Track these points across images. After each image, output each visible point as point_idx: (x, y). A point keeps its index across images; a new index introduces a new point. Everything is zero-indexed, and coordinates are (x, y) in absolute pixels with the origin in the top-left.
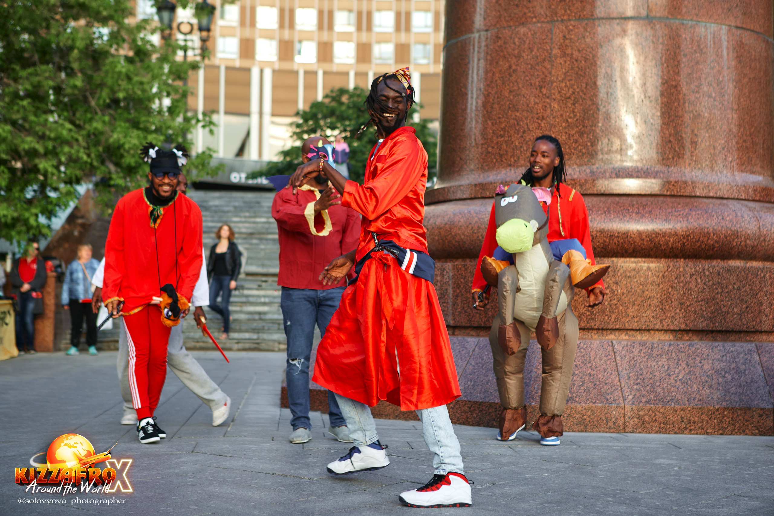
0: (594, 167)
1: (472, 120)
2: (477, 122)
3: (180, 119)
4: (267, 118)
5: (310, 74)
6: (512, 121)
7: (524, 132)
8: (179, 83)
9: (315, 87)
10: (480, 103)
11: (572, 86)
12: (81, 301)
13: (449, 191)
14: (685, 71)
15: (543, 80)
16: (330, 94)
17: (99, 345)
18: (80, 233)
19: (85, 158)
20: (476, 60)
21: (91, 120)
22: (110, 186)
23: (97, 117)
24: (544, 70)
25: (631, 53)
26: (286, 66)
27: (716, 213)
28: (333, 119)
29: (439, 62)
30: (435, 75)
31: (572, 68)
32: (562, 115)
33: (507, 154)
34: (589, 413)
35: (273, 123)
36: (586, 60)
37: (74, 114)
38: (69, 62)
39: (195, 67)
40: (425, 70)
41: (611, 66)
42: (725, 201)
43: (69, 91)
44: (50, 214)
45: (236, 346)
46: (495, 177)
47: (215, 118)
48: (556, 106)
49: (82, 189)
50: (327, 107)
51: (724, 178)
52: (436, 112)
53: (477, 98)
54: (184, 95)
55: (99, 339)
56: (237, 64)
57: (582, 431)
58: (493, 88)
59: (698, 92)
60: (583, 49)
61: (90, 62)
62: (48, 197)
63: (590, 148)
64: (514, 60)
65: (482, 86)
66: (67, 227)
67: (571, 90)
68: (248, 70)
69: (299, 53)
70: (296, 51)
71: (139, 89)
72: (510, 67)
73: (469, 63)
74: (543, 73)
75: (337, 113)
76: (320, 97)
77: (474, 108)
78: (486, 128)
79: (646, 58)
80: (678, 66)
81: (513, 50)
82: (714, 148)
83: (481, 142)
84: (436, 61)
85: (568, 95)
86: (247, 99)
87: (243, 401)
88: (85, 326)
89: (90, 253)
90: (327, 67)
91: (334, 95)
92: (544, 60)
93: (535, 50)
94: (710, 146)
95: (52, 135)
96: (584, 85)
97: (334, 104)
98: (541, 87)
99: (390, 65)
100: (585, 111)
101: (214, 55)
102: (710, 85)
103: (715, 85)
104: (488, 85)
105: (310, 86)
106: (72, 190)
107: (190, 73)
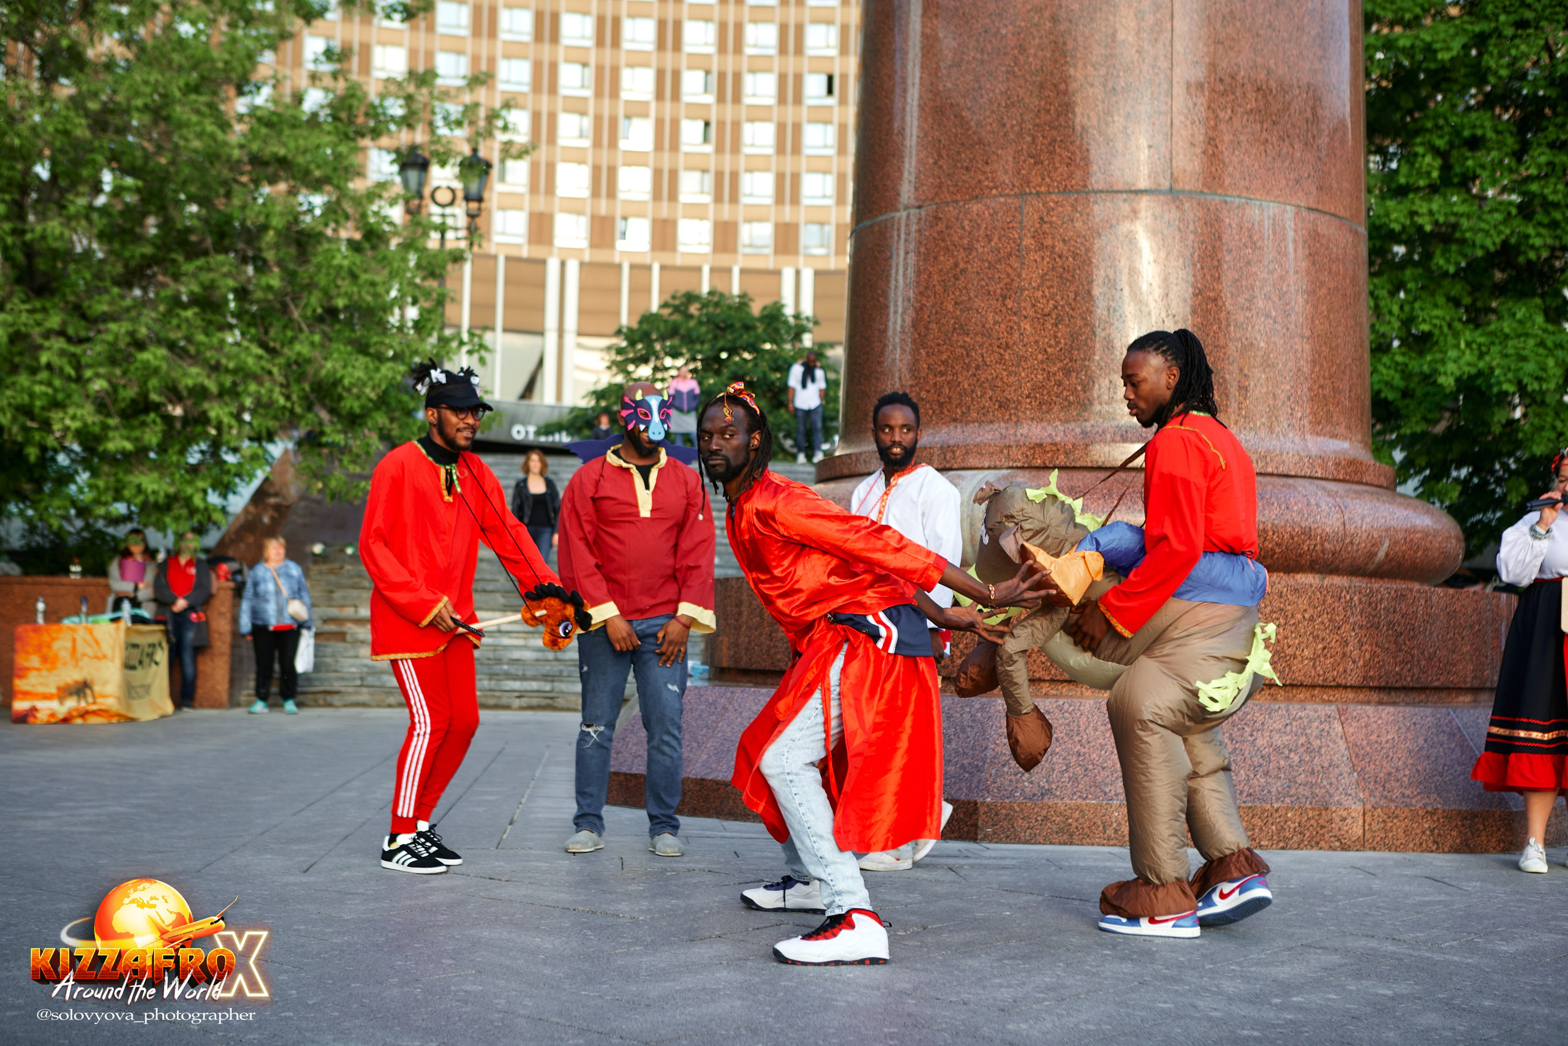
0: (1088, 424)
1: (895, 348)
2: (903, 350)
3: (433, 339)
4: (570, 338)
5: (640, 269)
6: (959, 351)
7: (978, 368)
8: (432, 284)
9: (648, 290)
10: (908, 320)
11: (1053, 297)
12: (271, 628)
13: (857, 460)
14: (1229, 276)
15: (1008, 287)
16: (671, 302)
17: (301, 698)
18: (273, 519)
19: (282, 401)
20: (902, 253)
21: (292, 341)
22: (321, 445)
23: (302, 337)
24: (1009, 270)
25: (1145, 244)
26: (602, 256)
27: (1278, 499)
28: (676, 342)
29: (844, 253)
30: (837, 273)
31: (1053, 269)
32: (1037, 342)
33: (950, 402)
34: (1077, 815)
35: (580, 346)
36: (1075, 256)
37: (266, 332)
38: (260, 250)
39: (457, 258)
40: (822, 265)
41: (1113, 266)
42: (1291, 481)
43: (259, 295)
44: (225, 489)
45: (517, 703)
46: (931, 438)
47: (488, 337)
48: (1028, 327)
49: (276, 449)
50: (666, 321)
51: (1289, 444)
52: (840, 332)
53: (904, 313)
54: (440, 302)
55: (299, 689)
56: (525, 253)
57: (1065, 844)
58: (928, 297)
59: (1249, 309)
60: (1071, 238)
61: (293, 251)
62: (225, 462)
63: (1081, 394)
64: (962, 254)
65: (911, 295)
66: (252, 509)
67: (1052, 302)
68: (543, 262)
69: (624, 234)
70: (618, 234)
71: (368, 293)
72: (956, 265)
73: (890, 257)
74: (1008, 275)
75: (682, 331)
76: (655, 308)
77: (898, 329)
78: (917, 361)
79: (1168, 254)
80: (1218, 267)
81: (961, 238)
82: (1275, 397)
83: (910, 383)
84: (839, 252)
85: (1047, 311)
86: (540, 308)
87: (528, 791)
88: (277, 667)
89: (282, 551)
90: (667, 258)
91: (677, 302)
92: (1010, 255)
93: (996, 240)
94: (1267, 393)
95: (231, 365)
96: (1072, 296)
97: (677, 317)
98: (1004, 298)
99: (766, 256)
100: (1074, 336)
101: (489, 239)
102: (1268, 298)
103: (1276, 299)
104: (921, 293)
105: (640, 289)
106: (260, 452)
107: (450, 267)
